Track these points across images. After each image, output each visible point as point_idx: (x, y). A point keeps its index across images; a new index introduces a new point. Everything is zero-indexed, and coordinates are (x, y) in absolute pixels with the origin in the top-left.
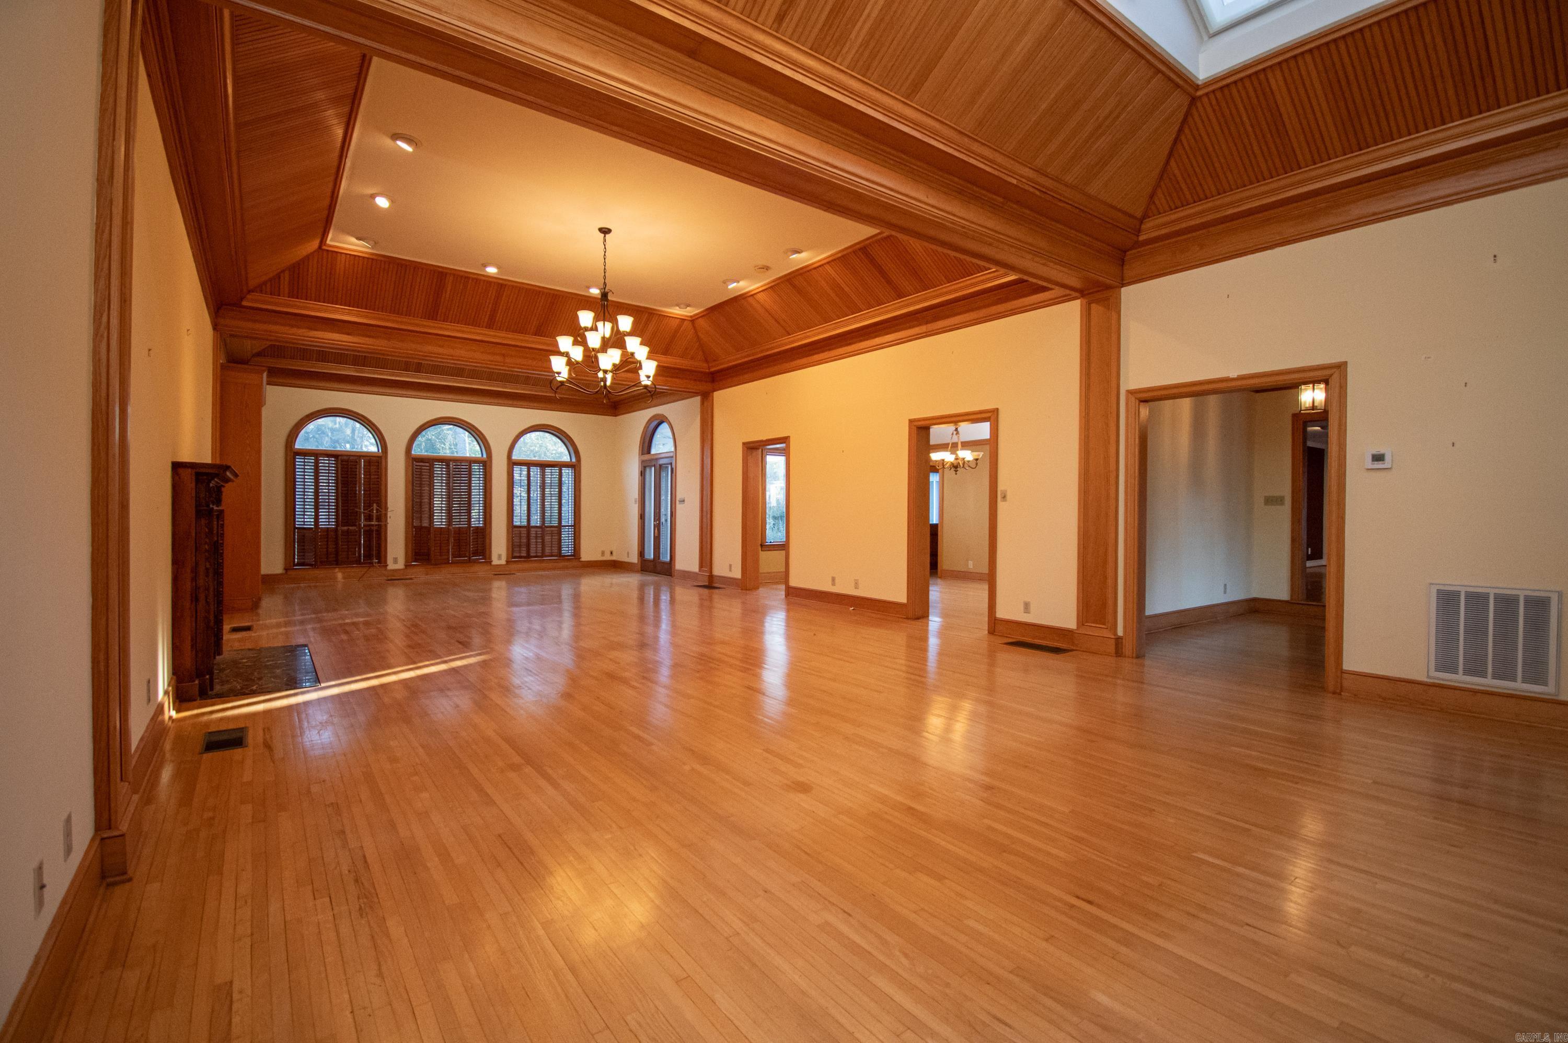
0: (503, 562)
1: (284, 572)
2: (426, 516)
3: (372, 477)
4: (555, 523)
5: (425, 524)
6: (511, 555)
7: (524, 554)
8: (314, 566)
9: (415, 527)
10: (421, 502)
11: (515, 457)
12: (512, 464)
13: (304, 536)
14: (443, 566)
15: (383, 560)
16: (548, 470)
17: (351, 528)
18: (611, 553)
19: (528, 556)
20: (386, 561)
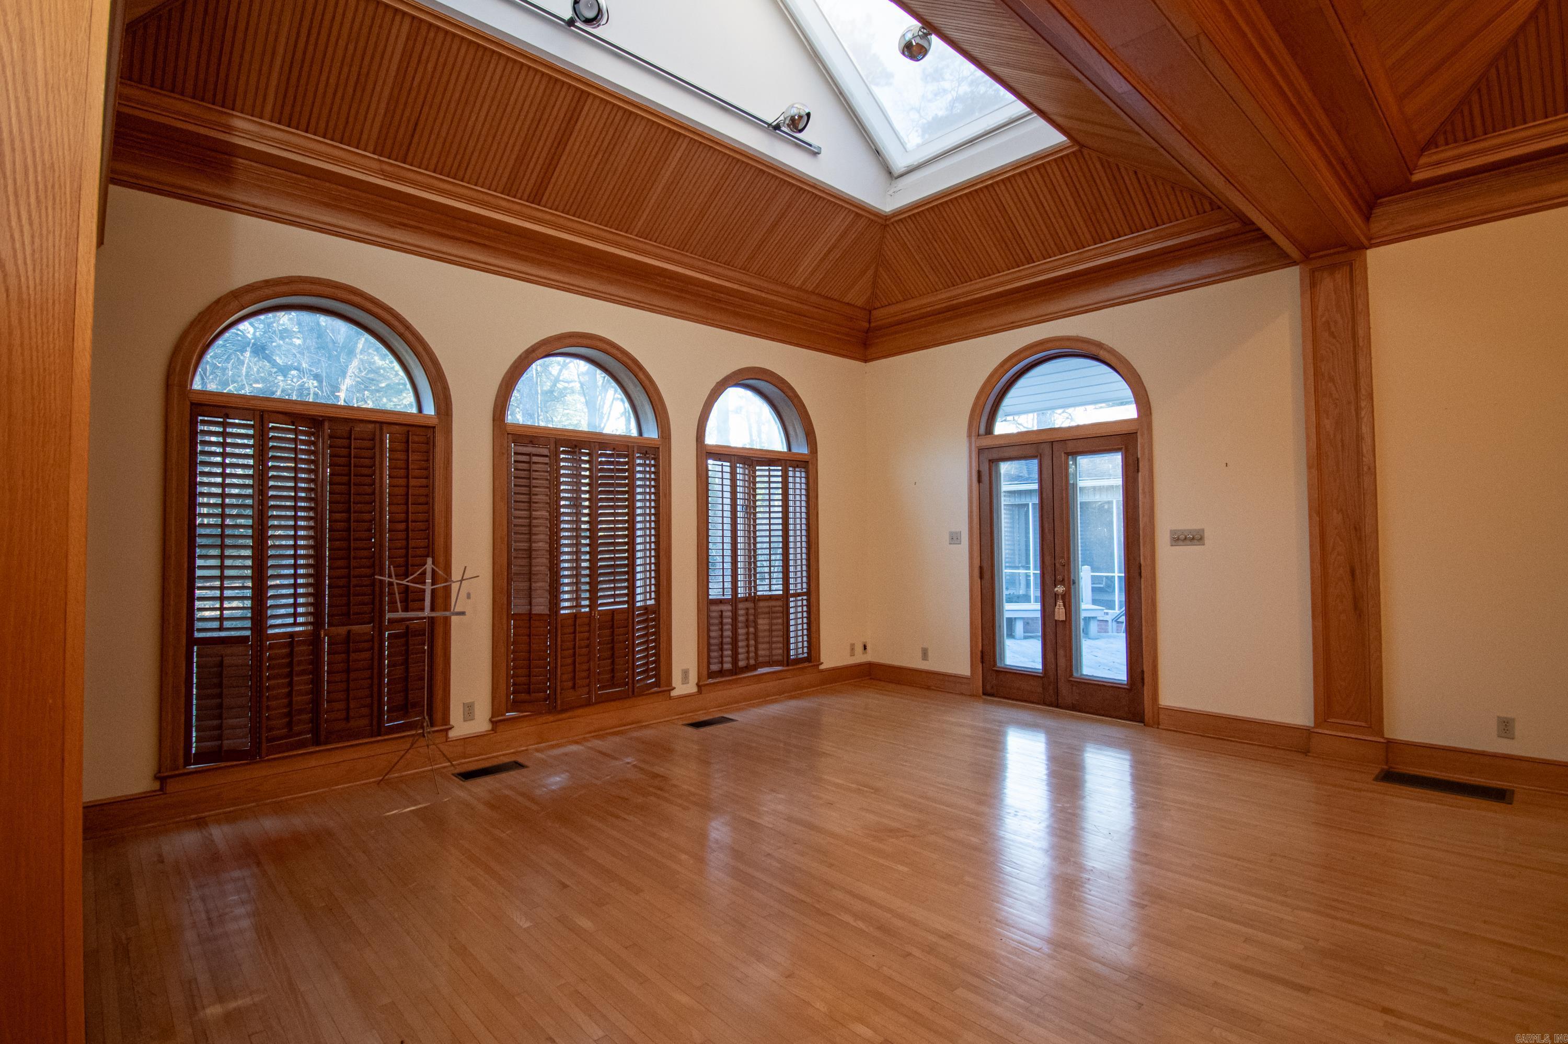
0: (691, 688)
1: (157, 785)
2: (541, 585)
3: (413, 482)
4: (778, 589)
5: (541, 606)
6: (705, 673)
7: (727, 666)
8: (251, 756)
9: (516, 616)
10: (530, 550)
11: (711, 439)
12: (706, 453)
13: (221, 664)
14: (579, 712)
15: (438, 716)
16: (761, 472)
17: (355, 628)
18: (865, 648)
19: (736, 670)
20: (446, 719)
